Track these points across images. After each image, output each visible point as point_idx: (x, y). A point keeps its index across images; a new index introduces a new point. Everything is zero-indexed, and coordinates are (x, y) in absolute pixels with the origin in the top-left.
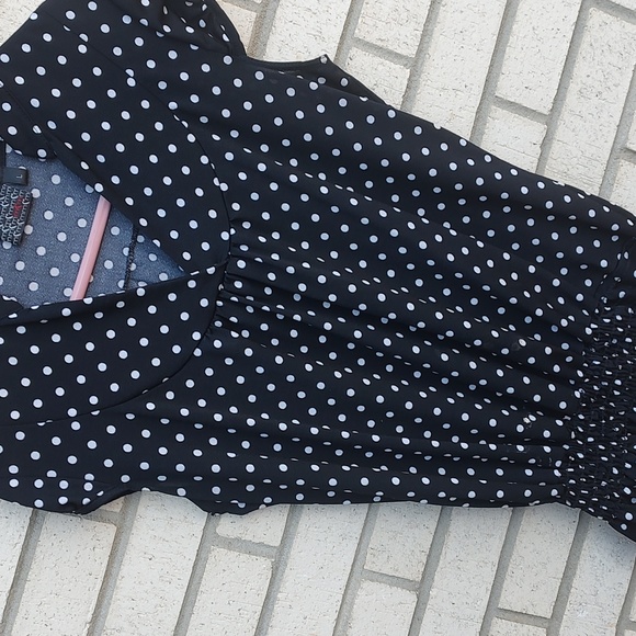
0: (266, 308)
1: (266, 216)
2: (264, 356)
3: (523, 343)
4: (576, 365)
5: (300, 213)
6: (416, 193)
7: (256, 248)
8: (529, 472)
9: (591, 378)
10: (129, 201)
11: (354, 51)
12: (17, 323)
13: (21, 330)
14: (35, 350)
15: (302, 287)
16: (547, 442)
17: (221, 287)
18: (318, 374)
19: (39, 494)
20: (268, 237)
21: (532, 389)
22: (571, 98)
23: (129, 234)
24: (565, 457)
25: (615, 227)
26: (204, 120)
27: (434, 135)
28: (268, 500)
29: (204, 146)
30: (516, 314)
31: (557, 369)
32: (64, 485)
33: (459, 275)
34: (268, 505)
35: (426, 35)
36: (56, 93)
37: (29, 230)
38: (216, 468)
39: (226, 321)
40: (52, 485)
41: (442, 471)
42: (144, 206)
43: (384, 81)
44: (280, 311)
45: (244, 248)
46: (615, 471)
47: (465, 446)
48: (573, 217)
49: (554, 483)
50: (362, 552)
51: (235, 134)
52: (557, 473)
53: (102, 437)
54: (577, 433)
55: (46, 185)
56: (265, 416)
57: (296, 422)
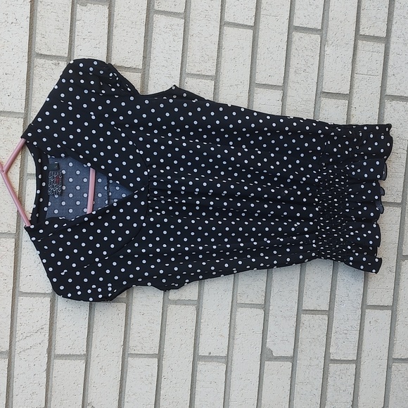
0: (169, 200)
1: (162, 161)
2: (173, 220)
3: (286, 192)
5: (176, 156)
7: (160, 175)
8: (301, 248)
10: (103, 167)
11: (187, 79)
13: (69, 230)
14: (76, 237)
15: (183, 188)
16: (307, 233)
17: (148, 195)
18: (198, 223)
19: (90, 295)
20: (165, 169)
21: (295, 211)
22: (292, 76)
23: (106, 180)
24: (317, 238)
25: (320, 132)
26: (127, 126)
27: (229, 109)
28: (187, 281)
29: (129, 137)
30: (283, 179)
31: (305, 200)
32: (100, 290)
33: (252, 168)
34: (188, 283)
35: (218, 64)
36: (63, 129)
37: (64, 188)
38: (161, 272)
39: (154, 209)
40: (94, 291)
41: (262, 254)
44: (176, 200)
45: (155, 177)
46: (342, 240)
47: (269, 242)
48: (300, 131)
49: (313, 250)
50: (235, 296)
51: (141, 129)
52: (314, 246)
53: (111, 268)
54: (320, 226)
55: (67, 168)
56: (179, 246)
57: (192, 246)
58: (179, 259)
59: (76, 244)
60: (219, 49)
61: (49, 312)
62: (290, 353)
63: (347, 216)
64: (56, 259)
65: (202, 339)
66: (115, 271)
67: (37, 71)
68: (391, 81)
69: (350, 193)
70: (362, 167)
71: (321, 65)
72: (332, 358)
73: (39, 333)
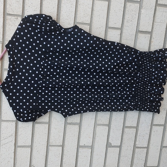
60: (92, 11)
61: (15, 128)
62: (119, 144)
65: (81, 139)
67: (7, 22)
72: (137, 146)
73: (10, 137)
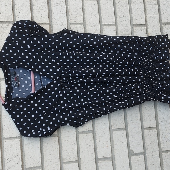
0: (71, 81)
1: (65, 64)
2: (75, 91)
3: (126, 70)
4: (140, 71)
6: (93, 49)
7: (65, 70)
8: (138, 96)
9: (144, 73)
10: (37, 70)
11: (71, 26)
12: (23, 101)
13: (25, 103)
14: (29, 105)
15: (77, 75)
16: (139, 89)
17: (61, 81)
18: (87, 91)
20: (67, 67)
21: (132, 79)
22: (118, 19)
23: (39, 77)
24: (144, 90)
25: (136, 40)
26: (46, 49)
27: (92, 36)
28: (86, 120)
29: (47, 54)
30: (123, 65)
31: (136, 73)
32: (44, 130)
33: (108, 61)
34: (87, 121)
35: (84, 17)
36: (15, 54)
37: (19, 83)
38: (73, 117)
39: (64, 87)
41: (120, 102)
42: (40, 70)
43: (79, 29)
44: (75, 81)
45: (63, 71)
46: (156, 90)
47: (122, 95)
48: (127, 42)
50: (111, 126)
51: (53, 50)
52: (144, 94)
53: (48, 118)
54: (145, 85)
55: (19, 73)
56: (79, 103)
57: (86, 102)
58: (81, 109)
59: (29, 109)
60: (83, 10)
61: (20, 146)
62: (142, 151)
63: (156, 79)
64: (20, 118)
65: (98, 150)
66: (50, 120)
68: (163, 17)
69: (156, 68)
70: (159, 55)
71: (131, 13)
72: (162, 150)
73: (16, 158)
